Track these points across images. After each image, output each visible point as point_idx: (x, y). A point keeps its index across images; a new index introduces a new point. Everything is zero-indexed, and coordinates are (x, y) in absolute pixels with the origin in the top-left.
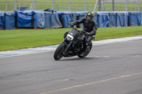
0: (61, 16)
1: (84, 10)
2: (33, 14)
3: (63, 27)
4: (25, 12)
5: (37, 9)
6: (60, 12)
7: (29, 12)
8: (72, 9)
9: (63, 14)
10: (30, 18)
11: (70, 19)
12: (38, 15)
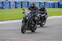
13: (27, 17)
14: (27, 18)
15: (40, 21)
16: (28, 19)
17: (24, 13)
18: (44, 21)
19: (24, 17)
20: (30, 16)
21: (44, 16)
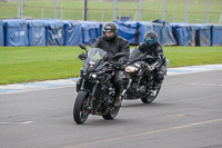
0: (175, 29)
1: (205, 22)
2: (138, 26)
3: (178, 44)
4: (127, 23)
5: (143, 20)
6: (174, 24)
7: (133, 23)
8: (190, 21)
9: (177, 27)
10: (133, 32)
11: (186, 35)
12: (145, 28)
13: (94, 72)
14: (94, 76)
15: (141, 84)
16: (96, 79)
17: (82, 57)
18: (154, 85)
19: (82, 72)
20: (102, 69)
21: (155, 70)
